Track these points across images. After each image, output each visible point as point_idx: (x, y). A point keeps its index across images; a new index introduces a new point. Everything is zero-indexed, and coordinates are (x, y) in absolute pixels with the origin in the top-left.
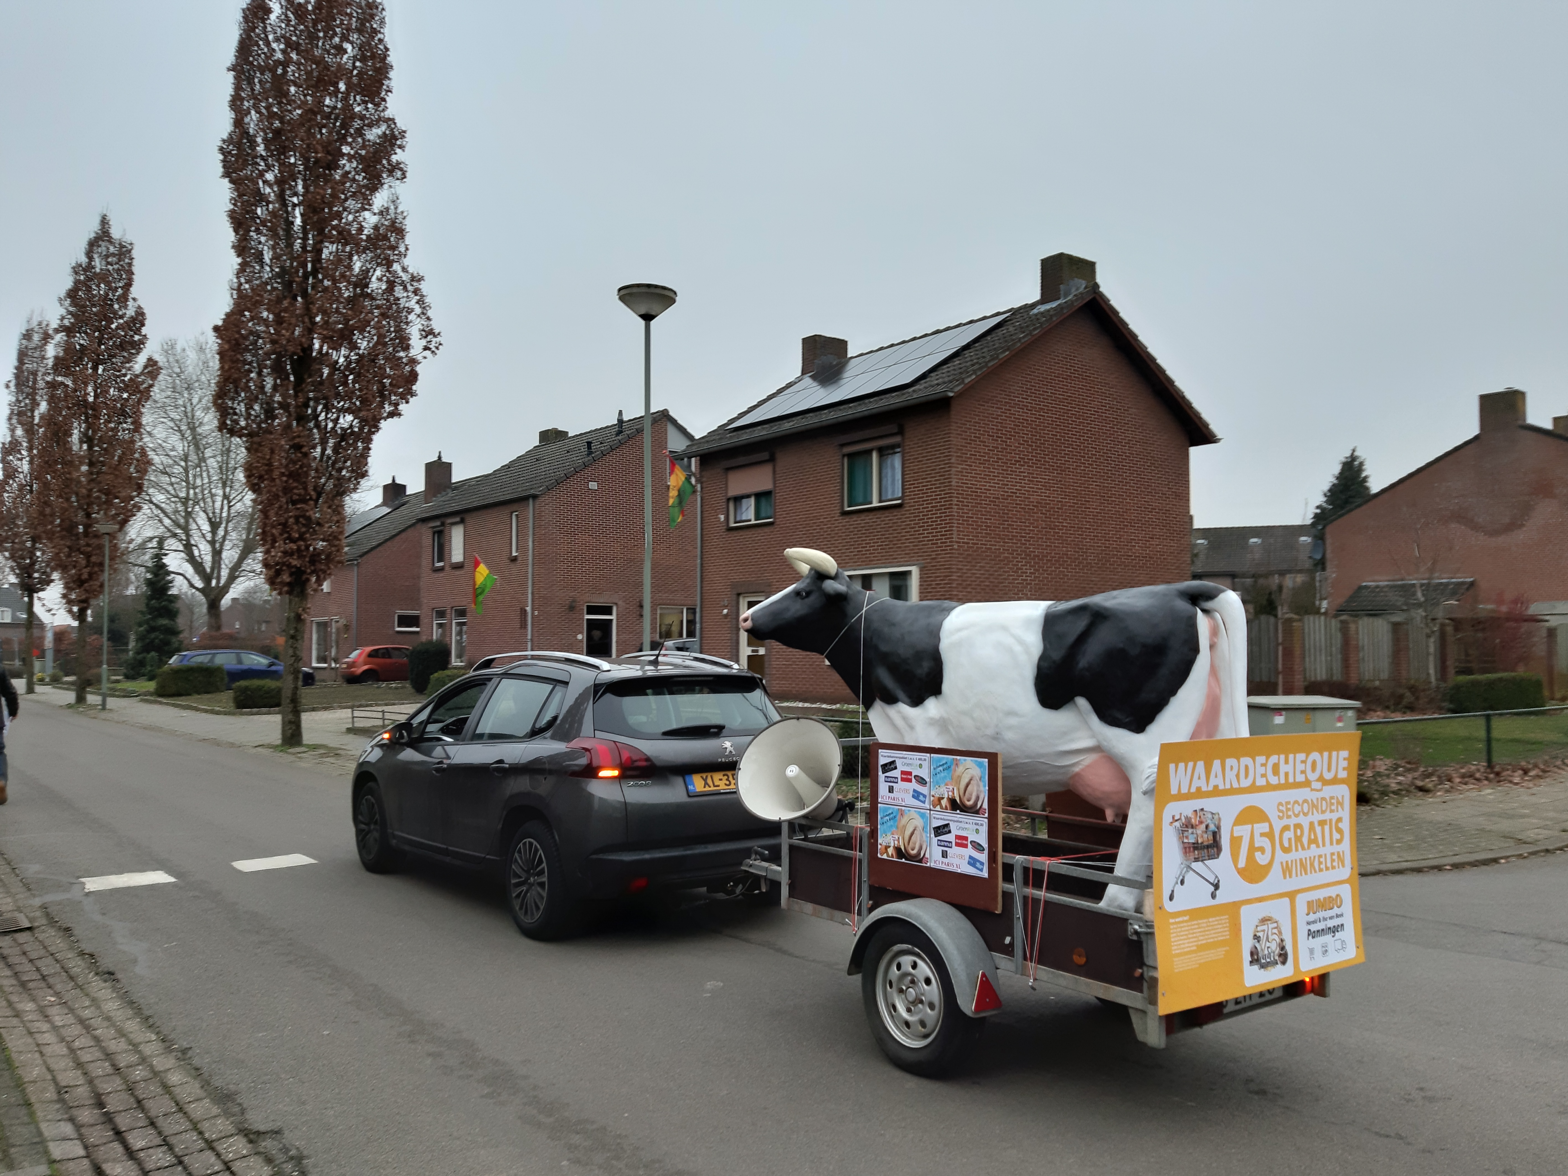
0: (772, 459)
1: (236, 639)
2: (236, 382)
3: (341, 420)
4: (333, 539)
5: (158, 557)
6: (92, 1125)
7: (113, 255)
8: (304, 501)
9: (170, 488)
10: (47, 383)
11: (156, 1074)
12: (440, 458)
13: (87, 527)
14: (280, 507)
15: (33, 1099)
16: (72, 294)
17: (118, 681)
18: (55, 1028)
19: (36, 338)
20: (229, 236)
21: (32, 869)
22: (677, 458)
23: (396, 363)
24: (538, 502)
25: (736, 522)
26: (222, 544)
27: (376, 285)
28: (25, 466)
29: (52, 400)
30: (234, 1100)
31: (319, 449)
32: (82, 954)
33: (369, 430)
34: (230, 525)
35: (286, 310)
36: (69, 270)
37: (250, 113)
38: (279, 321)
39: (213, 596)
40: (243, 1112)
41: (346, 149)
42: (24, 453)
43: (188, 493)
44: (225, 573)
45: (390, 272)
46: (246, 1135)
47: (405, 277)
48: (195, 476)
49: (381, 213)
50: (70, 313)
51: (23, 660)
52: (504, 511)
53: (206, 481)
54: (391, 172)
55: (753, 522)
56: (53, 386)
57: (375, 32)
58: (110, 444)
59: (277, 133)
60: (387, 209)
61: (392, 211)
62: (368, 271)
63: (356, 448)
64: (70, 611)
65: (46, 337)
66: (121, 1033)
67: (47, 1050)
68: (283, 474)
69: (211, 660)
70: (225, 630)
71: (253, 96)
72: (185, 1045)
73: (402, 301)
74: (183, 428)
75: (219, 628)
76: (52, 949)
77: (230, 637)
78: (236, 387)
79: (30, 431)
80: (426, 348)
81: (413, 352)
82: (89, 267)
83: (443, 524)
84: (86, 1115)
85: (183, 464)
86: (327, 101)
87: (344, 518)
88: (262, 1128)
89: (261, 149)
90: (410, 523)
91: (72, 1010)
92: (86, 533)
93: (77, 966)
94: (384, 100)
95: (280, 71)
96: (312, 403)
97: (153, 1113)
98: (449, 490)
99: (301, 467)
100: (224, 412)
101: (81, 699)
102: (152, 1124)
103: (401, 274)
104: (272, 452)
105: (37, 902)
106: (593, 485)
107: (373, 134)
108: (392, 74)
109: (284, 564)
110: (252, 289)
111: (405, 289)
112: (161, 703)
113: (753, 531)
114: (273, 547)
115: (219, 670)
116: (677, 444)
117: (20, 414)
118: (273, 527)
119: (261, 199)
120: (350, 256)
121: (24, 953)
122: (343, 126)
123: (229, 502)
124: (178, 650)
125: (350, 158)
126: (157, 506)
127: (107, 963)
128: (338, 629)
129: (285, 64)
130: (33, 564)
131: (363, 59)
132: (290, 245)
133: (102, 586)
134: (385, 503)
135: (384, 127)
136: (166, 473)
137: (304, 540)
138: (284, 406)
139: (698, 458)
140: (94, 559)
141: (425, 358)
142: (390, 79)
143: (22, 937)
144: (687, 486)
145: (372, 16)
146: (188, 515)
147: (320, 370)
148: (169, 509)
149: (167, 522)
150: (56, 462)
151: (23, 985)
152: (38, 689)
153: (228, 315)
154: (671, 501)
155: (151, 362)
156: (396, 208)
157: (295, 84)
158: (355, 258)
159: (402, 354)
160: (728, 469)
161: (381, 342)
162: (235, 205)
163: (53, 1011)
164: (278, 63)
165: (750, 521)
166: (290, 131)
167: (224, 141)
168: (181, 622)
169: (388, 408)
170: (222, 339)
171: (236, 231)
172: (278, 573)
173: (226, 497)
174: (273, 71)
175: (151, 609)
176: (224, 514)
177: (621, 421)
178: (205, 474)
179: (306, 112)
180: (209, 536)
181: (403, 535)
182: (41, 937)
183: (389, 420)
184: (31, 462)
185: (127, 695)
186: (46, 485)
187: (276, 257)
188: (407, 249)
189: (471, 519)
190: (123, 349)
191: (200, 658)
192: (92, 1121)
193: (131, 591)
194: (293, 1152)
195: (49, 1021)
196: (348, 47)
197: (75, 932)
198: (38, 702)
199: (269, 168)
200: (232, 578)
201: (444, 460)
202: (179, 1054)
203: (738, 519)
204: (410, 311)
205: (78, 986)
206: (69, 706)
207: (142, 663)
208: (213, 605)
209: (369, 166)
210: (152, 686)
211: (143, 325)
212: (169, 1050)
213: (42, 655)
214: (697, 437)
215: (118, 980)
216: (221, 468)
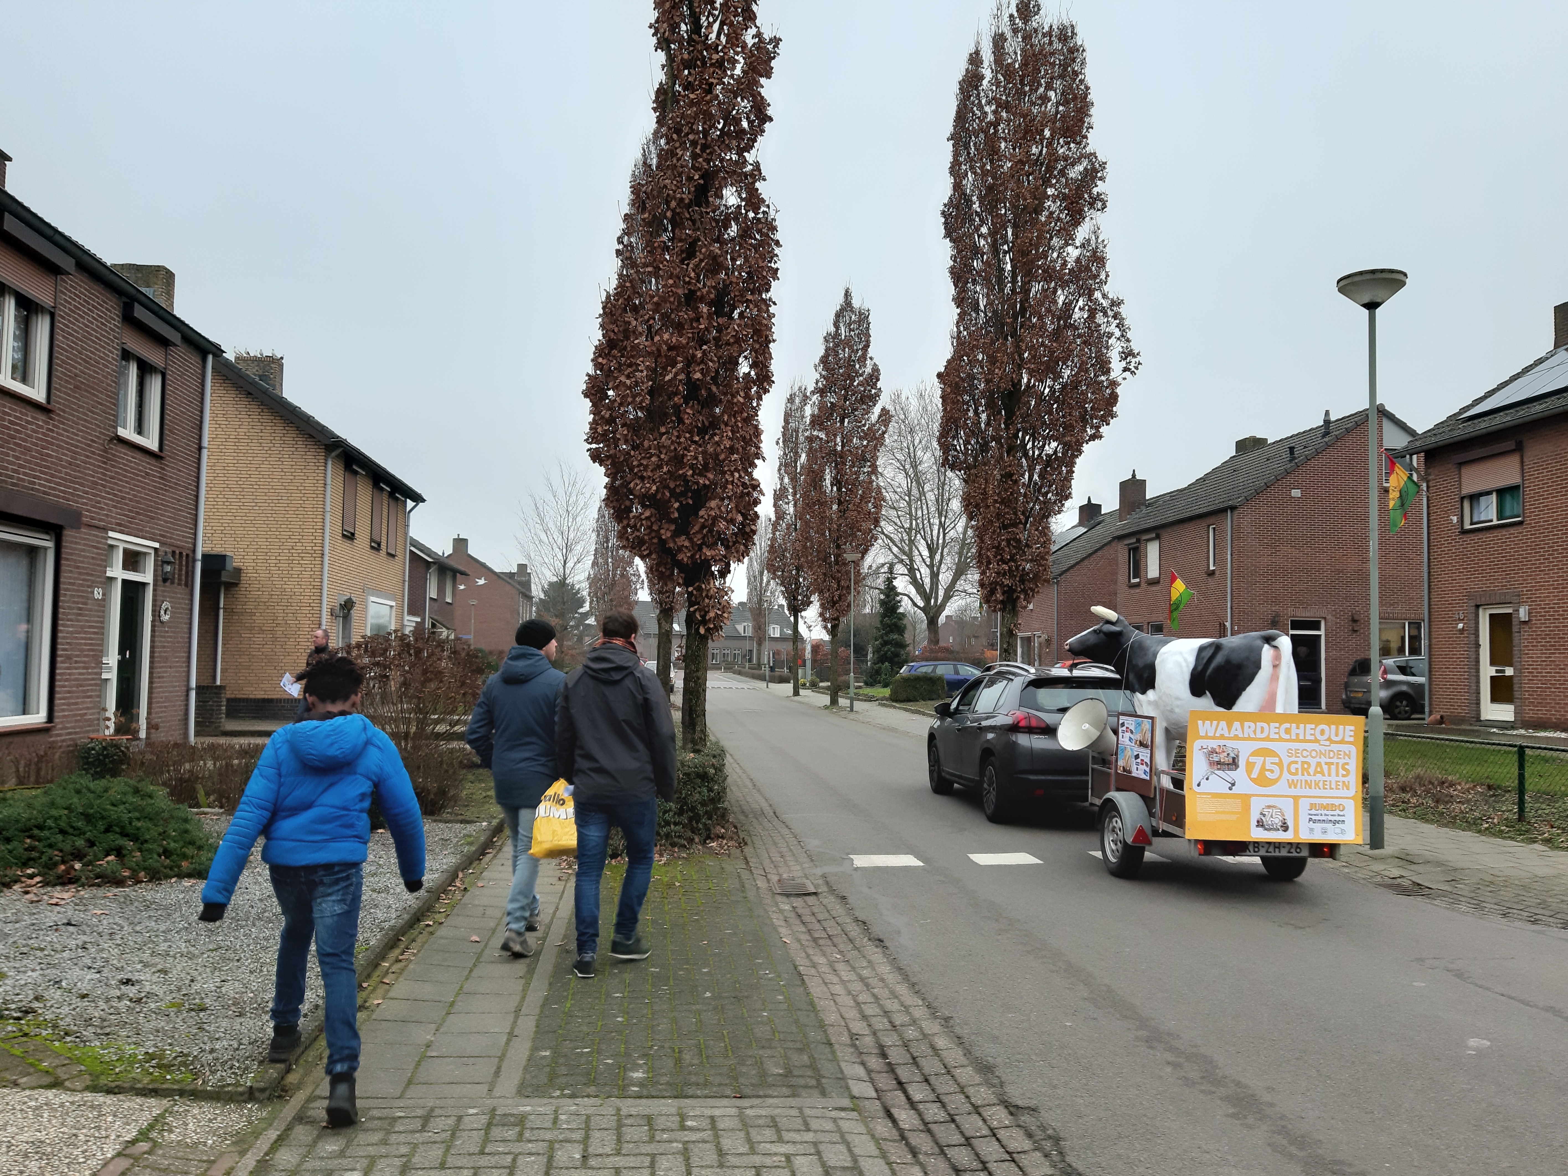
0: (1519, 448)
1: (952, 652)
2: (956, 421)
3: (1047, 447)
4: (1040, 559)
5: (889, 581)
6: (880, 1072)
7: (854, 322)
8: (1015, 525)
9: (897, 521)
10: (807, 437)
11: (925, 1036)
12: (1134, 476)
13: (837, 556)
14: (994, 531)
15: (833, 1041)
16: (824, 360)
17: (860, 687)
18: (843, 982)
19: (797, 400)
20: (951, 290)
21: (813, 844)
22: (1394, 457)
23: (1097, 386)
24: (1236, 513)
25: (1472, 524)
26: (938, 569)
27: (1078, 315)
28: (791, 510)
29: (811, 452)
30: (993, 1073)
31: (1027, 476)
32: (857, 920)
33: (1072, 454)
34: (946, 550)
35: (998, 350)
36: (822, 340)
37: (967, 175)
38: (993, 360)
39: (932, 613)
40: (1002, 1084)
41: (1050, 191)
42: (790, 497)
43: (911, 524)
44: (941, 593)
45: (1091, 301)
46: (1006, 1107)
47: (1105, 303)
48: (916, 509)
49: (1083, 246)
50: (824, 377)
51: (790, 668)
52: (1202, 524)
53: (925, 512)
54: (1092, 205)
55: (1495, 522)
56: (811, 439)
57: (1076, 73)
58: (853, 485)
59: (990, 188)
60: (1089, 241)
61: (1093, 242)
62: (1071, 302)
63: (1060, 473)
64: (825, 627)
65: (805, 398)
66: (894, 995)
67: (839, 1000)
68: (996, 501)
69: (934, 671)
70: (942, 644)
71: (970, 160)
72: (947, 1014)
73: (1103, 327)
74: (907, 467)
75: (937, 642)
76: (834, 913)
77: (947, 650)
78: (957, 426)
79: (794, 479)
80: (1125, 370)
81: (1113, 375)
82: (837, 334)
83: (1138, 541)
84: (874, 1062)
85: (907, 498)
86: (1034, 150)
87: (1050, 540)
88: (1020, 1103)
89: (976, 206)
90: (1105, 541)
91: (854, 969)
92: (837, 562)
93: (854, 930)
94: (1086, 137)
95: (992, 131)
96: (1020, 434)
97: (927, 1071)
98: (1143, 507)
99: (1012, 494)
100: (946, 448)
101: (834, 702)
102: (927, 1081)
103: (1102, 301)
104: (986, 480)
105: (819, 871)
106: (1296, 493)
107: (1075, 172)
108: (1093, 111)
109: (996, 583)
110: (969, 334)
111: (1105, 314)
112: (895, 707)
113: (1496, 533)
114: (989, 569)
115: (940, 679)
116: (1396, 440)
117: (786, 465)
118: (988, 550)
119: (976, 251)
120: (1055, 291)
121: (813, 914)
122: (1046, 172)
123: (944, 530)
124: (906, 662)
125: (1054, 198)
126: (887, 536)
127: (877, 930)
128: (1040, 644)
129: (995, 124)
130: (797, 589)
131: (1066, 103)
132: (1001, 290)
133: (849, 605)
134: (1081, 523)
135: (1085, 163)
136: (894, 508)
137: (1015, 561)
138: (997, 439)
139: (1422, 454)
140: (842, 583)
141: (1124, 379)
142: (1090, 116)
143: (811, 900)
144: (1410, 485)
145: (1074, 60)
146: (912, 542)
147: (1029, 402)
148: (896, 538)
149: (895, 549)
150: (814, 504)
151: (815, 940)
152: (802, 692)
153: (949, 362)
154: (1391, 504)
155: (884, 412)
156: (1097, 238)
157: (1005, 140)
158: (1059, 292)
159: (1103, 378)
160: (1461, 464)
161: (1083, 368)
162: (955, 261)
163: (840, 967)
164: (991, 123)
165: (1491, 521)
166: (1001, 185)
167: (945, 205)
168: (908, 637)
169: (1089, 431)
170: (945, 384)
171: (956, 286)
172: (992, 592)
173: (942, 525)
174: (986, 133)
175: (885, 626)
176: (941, 541)
177: (1327, 422)
178: (925, 507)
179: (1016, 163)
180: (928, 561)
181: (1099, 553)
182: (825, 901)
183: (1091, 443)
184: (795, 505)
185: (869, 699)
186: (807, 523)
187: (990, 303)
188: (1107, 276)
189: (1166, 535)
190: (863, 403)
191: (924, 669)
192: (879, 1069)
193: (867, 610)
194: (1050, 1132)
195: (837, 975)
196: (1052, 94)
197: (850, 901)
198: (800, 702)
199: (982, 222)
200: (948, 597)
201: (1138, 477)
202: (943, 1022)
203: (1475, 519)
204: (1110, 335)
205: (856, 948)
206: (826, 707)
207: (878, 672)
208: (932, 621)
209: (1072, 203)
210: (887, 692)
211: (878, 380)
212: (934, 1015)
213: (804, 665)
214: (1420, 432)
215: (887, 948)
216: (937, 500)
